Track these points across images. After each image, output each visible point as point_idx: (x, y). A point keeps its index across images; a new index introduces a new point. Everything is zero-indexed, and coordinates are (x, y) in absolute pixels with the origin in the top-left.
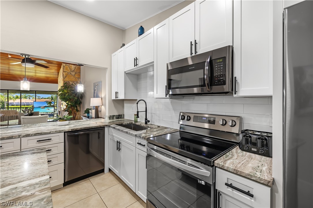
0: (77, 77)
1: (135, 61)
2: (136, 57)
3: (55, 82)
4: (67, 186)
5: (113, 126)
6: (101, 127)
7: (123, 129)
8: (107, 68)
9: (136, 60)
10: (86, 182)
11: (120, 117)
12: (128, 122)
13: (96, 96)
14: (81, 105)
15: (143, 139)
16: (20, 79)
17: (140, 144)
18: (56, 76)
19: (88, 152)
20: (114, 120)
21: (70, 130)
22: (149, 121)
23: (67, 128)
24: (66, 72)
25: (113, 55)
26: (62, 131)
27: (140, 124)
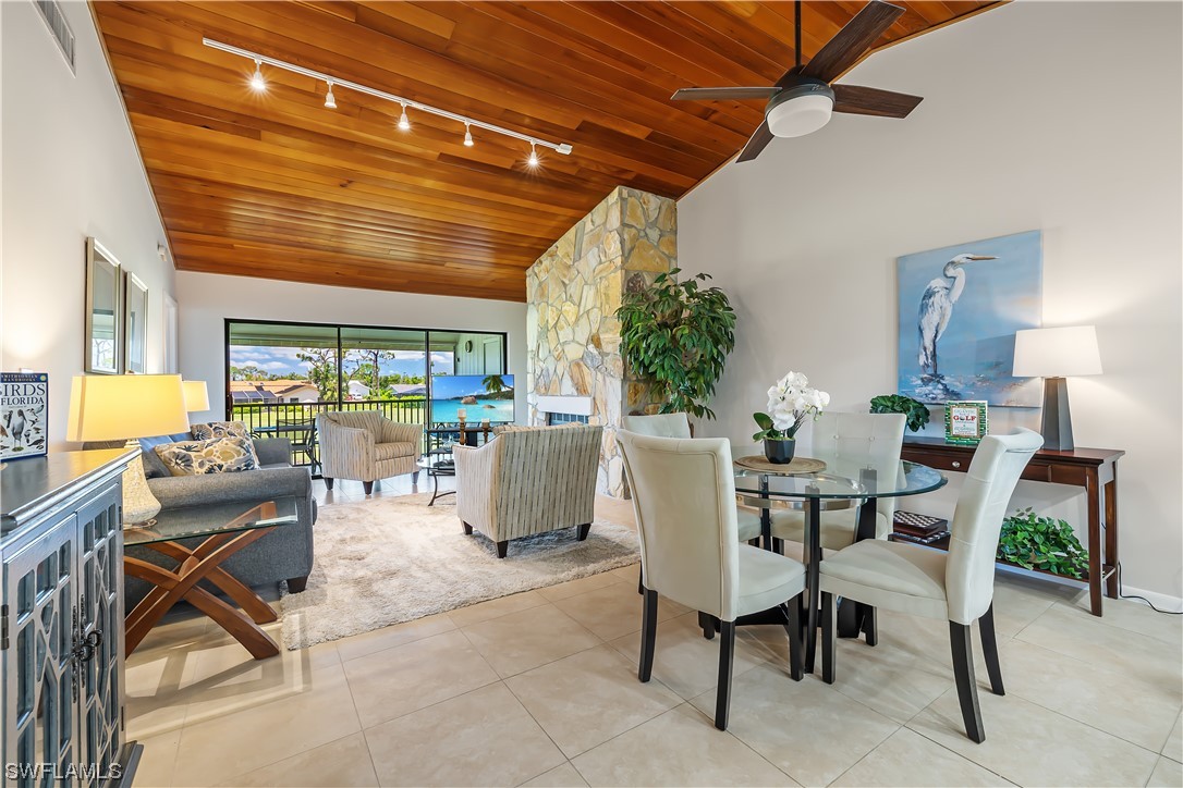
0: (667, 253)
24: (633, 226)
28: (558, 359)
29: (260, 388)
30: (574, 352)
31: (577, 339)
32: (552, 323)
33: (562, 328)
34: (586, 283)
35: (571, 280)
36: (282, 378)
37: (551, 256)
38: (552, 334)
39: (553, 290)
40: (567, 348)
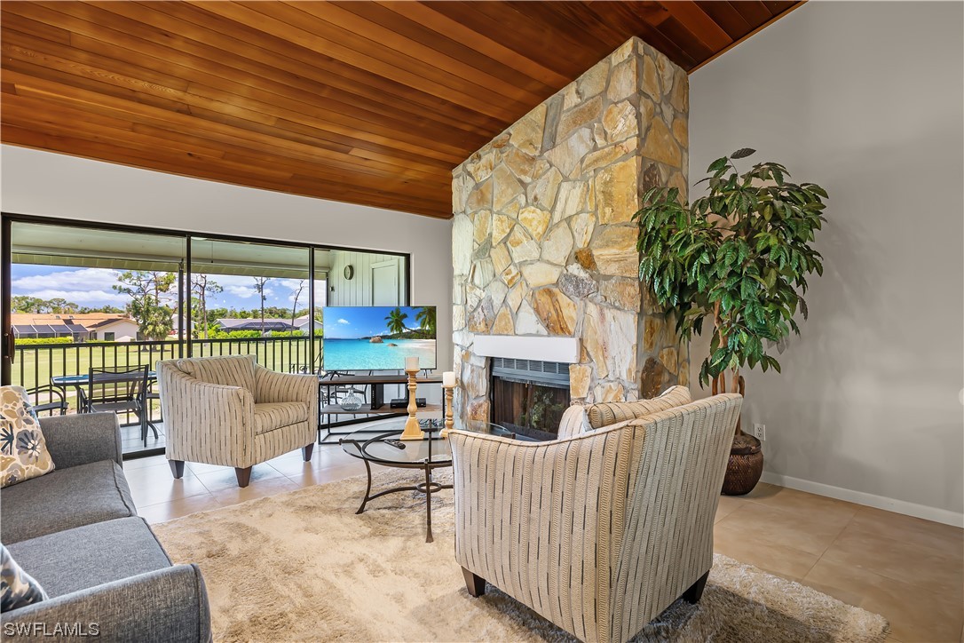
0: (679, 140)
24: (649, 96)
28: (511, 285)
29: (69, 322)
30: (541, 275)
31: (546, 256)
32: (498, 236)
33: (518, 243)
34: (566, 179)
35: (536, 177)
36: (95, 311)
37: (499, 146)
38: (498, 254)
39: (501, 192)
40: (527, 271)
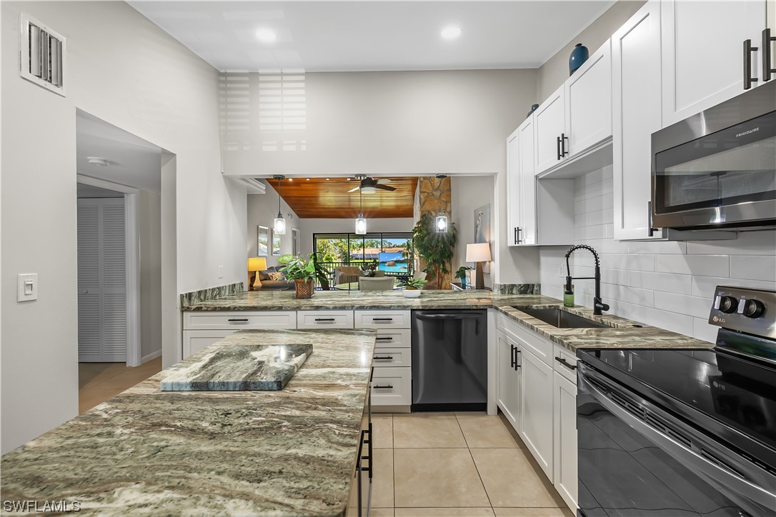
0: (445, 200)
1: (561, 143)
2: (563, 135)
3: (408, 213)
4: (417, 413)
5: (503, 308)
6: (479, 308)
7: (525, 319)
8: (496, 174)
9: (562, 140)
10: (449, 419)
11: (527, 289)
12: (547, 305)
13: (479, 239)
14: (453, 260)
15: (569, 349)
16: (353, 215)
17: (563, 361)
18: (409, 203)
19: (459, 360)
20: (514, 296)
21: (421, 308)
22: (606, 308)
23: (417, 303)
24: (425, 192)
25: (509, 139)
26: (408, 306)
27: (580, 313)
